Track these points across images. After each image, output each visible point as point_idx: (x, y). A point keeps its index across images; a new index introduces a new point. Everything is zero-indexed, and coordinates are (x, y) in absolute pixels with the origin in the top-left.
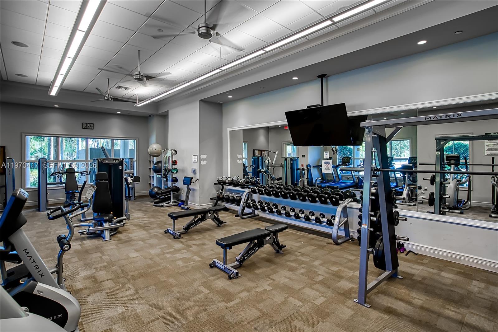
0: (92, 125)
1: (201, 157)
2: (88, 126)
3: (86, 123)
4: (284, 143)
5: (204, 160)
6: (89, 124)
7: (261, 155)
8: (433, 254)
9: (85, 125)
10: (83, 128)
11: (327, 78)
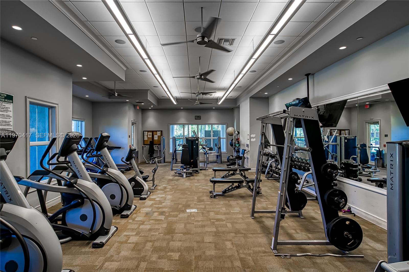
0: (200, 117)
1: (251, 136)
2: (198, 118)
3: (197, 116)
4: (366, 122)
5: (253, 138)
6: (198, 116)
7: (340, 134)
8: (366, 217)
9: (196, 117)
10: (195, 119)
11: (314, 75)
